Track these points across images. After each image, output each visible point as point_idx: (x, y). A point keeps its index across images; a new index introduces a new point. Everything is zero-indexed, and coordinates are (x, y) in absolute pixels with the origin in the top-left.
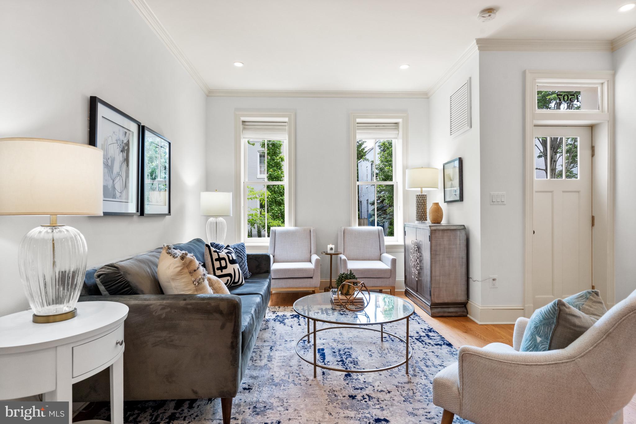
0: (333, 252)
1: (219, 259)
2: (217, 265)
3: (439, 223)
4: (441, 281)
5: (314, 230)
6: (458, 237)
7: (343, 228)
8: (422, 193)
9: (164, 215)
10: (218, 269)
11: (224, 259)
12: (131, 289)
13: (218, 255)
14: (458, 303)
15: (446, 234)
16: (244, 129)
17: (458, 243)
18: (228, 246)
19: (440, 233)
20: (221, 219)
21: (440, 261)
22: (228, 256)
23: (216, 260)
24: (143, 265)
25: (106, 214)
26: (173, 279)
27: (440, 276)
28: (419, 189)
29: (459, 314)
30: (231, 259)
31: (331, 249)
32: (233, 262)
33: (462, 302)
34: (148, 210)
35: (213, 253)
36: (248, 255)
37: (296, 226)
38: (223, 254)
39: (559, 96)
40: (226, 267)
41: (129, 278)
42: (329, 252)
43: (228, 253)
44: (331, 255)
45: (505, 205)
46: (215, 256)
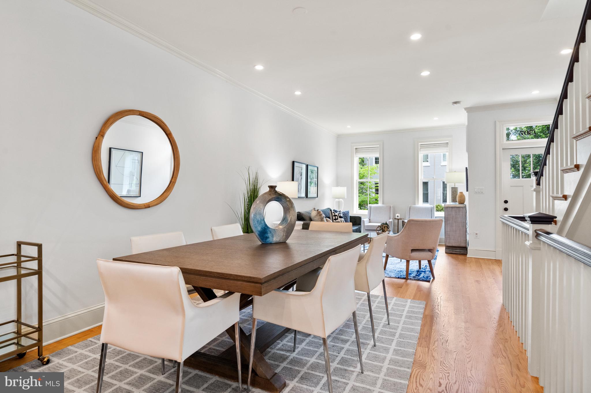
0: (399, 218)
1: (335, 216)
2: (334, 218)
3: (463, 204)
4: (451, 235)
5: (392, 206)
6: (461, 211)
7: (410, 206)
8: (455, 186)
9: (315, 198)
10: (334, 219)
11: (337, 216)
12: (304, 219)
13: (335, 214)
14: (461, 247)
15: (453, 209)
16: (356, 152)
17: (461, 214)
18: (340, 211)
19: (450, 208)
20: (341, 199)
21: (450, 223)
22: (339, 215)
23: (334, 216)
24: (307, 213)
25: (299, 197)
26: (315, 217)
27: (450, 232)
28: (454, 184)
29: (462, 253)
30: (340, 216)
31: (398, 216)
32: (341, 217)
33: (464, 246)
34: (309, 196)
35: (332, 213)
36: (350, 216)
37: (383, 204)
38: (336, 214)
39: (521, 132)
40: (337, 219)
41: (303, 216)
42: (397, 218)
43: (339, 213)
44: (398, 219)
45: (483, 194)
46: (333, 214)
